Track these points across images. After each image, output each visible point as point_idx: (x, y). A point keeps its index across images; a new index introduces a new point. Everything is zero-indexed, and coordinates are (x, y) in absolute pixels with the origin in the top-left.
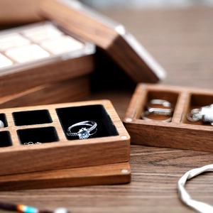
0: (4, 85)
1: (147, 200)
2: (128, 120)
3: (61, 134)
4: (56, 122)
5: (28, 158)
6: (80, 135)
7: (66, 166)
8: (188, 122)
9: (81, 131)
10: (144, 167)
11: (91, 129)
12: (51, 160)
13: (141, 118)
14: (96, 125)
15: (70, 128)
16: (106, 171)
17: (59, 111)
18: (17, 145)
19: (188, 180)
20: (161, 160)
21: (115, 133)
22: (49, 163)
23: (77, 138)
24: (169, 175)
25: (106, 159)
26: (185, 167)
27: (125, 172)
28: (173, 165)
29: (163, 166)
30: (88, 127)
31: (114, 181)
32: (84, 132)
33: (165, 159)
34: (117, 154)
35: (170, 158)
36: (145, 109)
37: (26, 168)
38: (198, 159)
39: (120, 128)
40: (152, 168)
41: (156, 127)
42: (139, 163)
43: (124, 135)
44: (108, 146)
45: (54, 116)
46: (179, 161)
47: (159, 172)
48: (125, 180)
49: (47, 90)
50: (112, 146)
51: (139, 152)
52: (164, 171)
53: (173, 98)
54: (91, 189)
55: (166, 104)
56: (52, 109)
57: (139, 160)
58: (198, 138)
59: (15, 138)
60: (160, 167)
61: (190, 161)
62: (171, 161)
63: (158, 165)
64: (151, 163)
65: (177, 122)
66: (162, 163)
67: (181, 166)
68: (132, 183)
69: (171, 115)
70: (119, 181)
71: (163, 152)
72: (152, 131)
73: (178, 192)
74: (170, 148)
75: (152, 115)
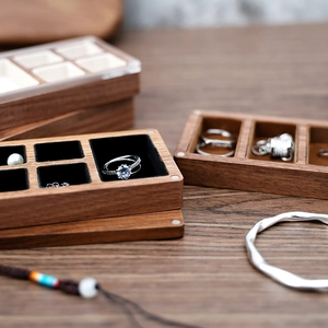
0: (28, 110)
1: (205, 262)
2: (181, 155)
3: (94, 173)
4: (88, 157)
5: (48, 205)
6: (118, 174)
7: (100, 215)
8: (253, 156)
9: (120, 168)
10: (201, 215)
11: (133, 165)
12: (79, 208)
13: (196, 152)
14: (139, 160)
15: (107, 164)
16: (152, 223)
17: (93, 143)
18: (35, 188)
19: (259, 233)
20: (222, 206)
21: (164, 172)
22: (77, 212)
23: (115, 178)
24: (232, 226)
25: (151, 205)
26: (253, 214)
27: (176, 223)
28: (238, 213)
29: (225, 213)
30: (129, 163)
31: (162, 236)
32: (124, 170)
33: (227, 205)
34: (167, 199)
35: (233, 203)
36: (200, 140)
37: (46, 218)
38: (269, 204)
39: (171, 166)
40: (211, 216)
41: (215, 164)
42: (194, 209)
43: (175, 175)
44: (154, 189)
45: (87, 150)
46: (244, 207)
47: (221, 222)
48: (177, 234)
49: (81, 117)
50: (159, 189)
51: (193, 195)
52: (226, 220)
53: (234, 127)
54: (132, 246)
55: (226, 134)
56: (85, 141)
57: (193, 205)
58: (269, 177)
59: (33, 178)
60: (222, 215)
61: (257, 206)
62: (235, 207)
63: (219, 212)
64: (209, 209)
65: (241, 157)
66: (224, 209)
67: (247, 213)
68: (186, 238)
69: (233, 147)
70: (168, 235)
71: (224, 195)
72: (210, 168)
73: (246, 250)
74: (232, 189)
75: (208, 148)
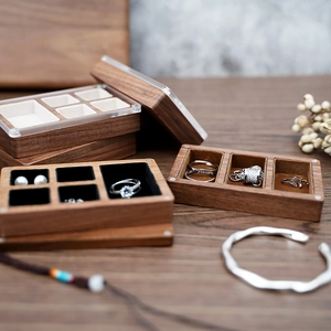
1: (189, 265)
2: (172, 179)
3: (103, 192)
4: (99, 180)
6: (122, 194)
7: (107, 226)
8: (230, 182)
9: (123, 189)
10: (187, 228)
11: (135, 187)
13: (184, 178)
14: (139, 183)
15: (113, 185)
17: (103, 168)
18: (55, 203)
19: (234, 243)
20: (204, 221)
21: (158, 193)
23: (119, 196)
24: (212, 237)
26: (229, 228)
27: (167, 234)
28: (217, 227)
29: (207, 227)
30: (131, 185)
32: (126, 190)
33: (208, 220)
34: (161, 215)
35: (213, 219)
36: (188, 168)
38: (242, 220)
39: (164, 188)
40: (195, 229)
41: (199, 187)
42: (182, 223)
43: (167, 195)
45: (98, 174)
46: (222, 222)
47: (202, 234)
48: (167, 243)
49: (93, 148)
51: (182, 212)
52: (207, 232)
53: (216, 158)
55: (209, 164)
56: (96, 166)
57: (181, 219)
58: (242, 199)
59: (54, 195)
60: (204, 229)
61: (233, 222)
62: (214, 222)
63: (202, 226)
64: (194, 223)
65: (221, 182)
66: (206, 224)
67: (224, 228)
68: (175, 245)
69: (215, 175)
70: (160, 243)
71: (206, 212)
72: (195, 190)
73: (222, 257)
74: (212, 208)
75: (194, 175)
